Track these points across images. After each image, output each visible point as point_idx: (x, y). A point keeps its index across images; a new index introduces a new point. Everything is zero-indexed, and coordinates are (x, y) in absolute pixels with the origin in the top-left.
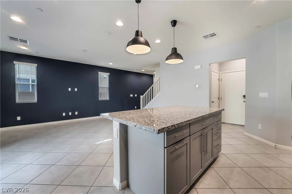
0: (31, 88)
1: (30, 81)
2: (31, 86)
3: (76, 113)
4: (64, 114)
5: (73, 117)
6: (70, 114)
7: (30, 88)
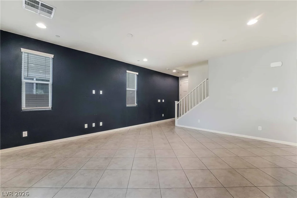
0: (35, 87)
1: (35, 79)
2: (35, 85)
3: (101, 124)
4: (86, 126)
5: (98, 129)
6: (94, 125)
7: (33, 89)
